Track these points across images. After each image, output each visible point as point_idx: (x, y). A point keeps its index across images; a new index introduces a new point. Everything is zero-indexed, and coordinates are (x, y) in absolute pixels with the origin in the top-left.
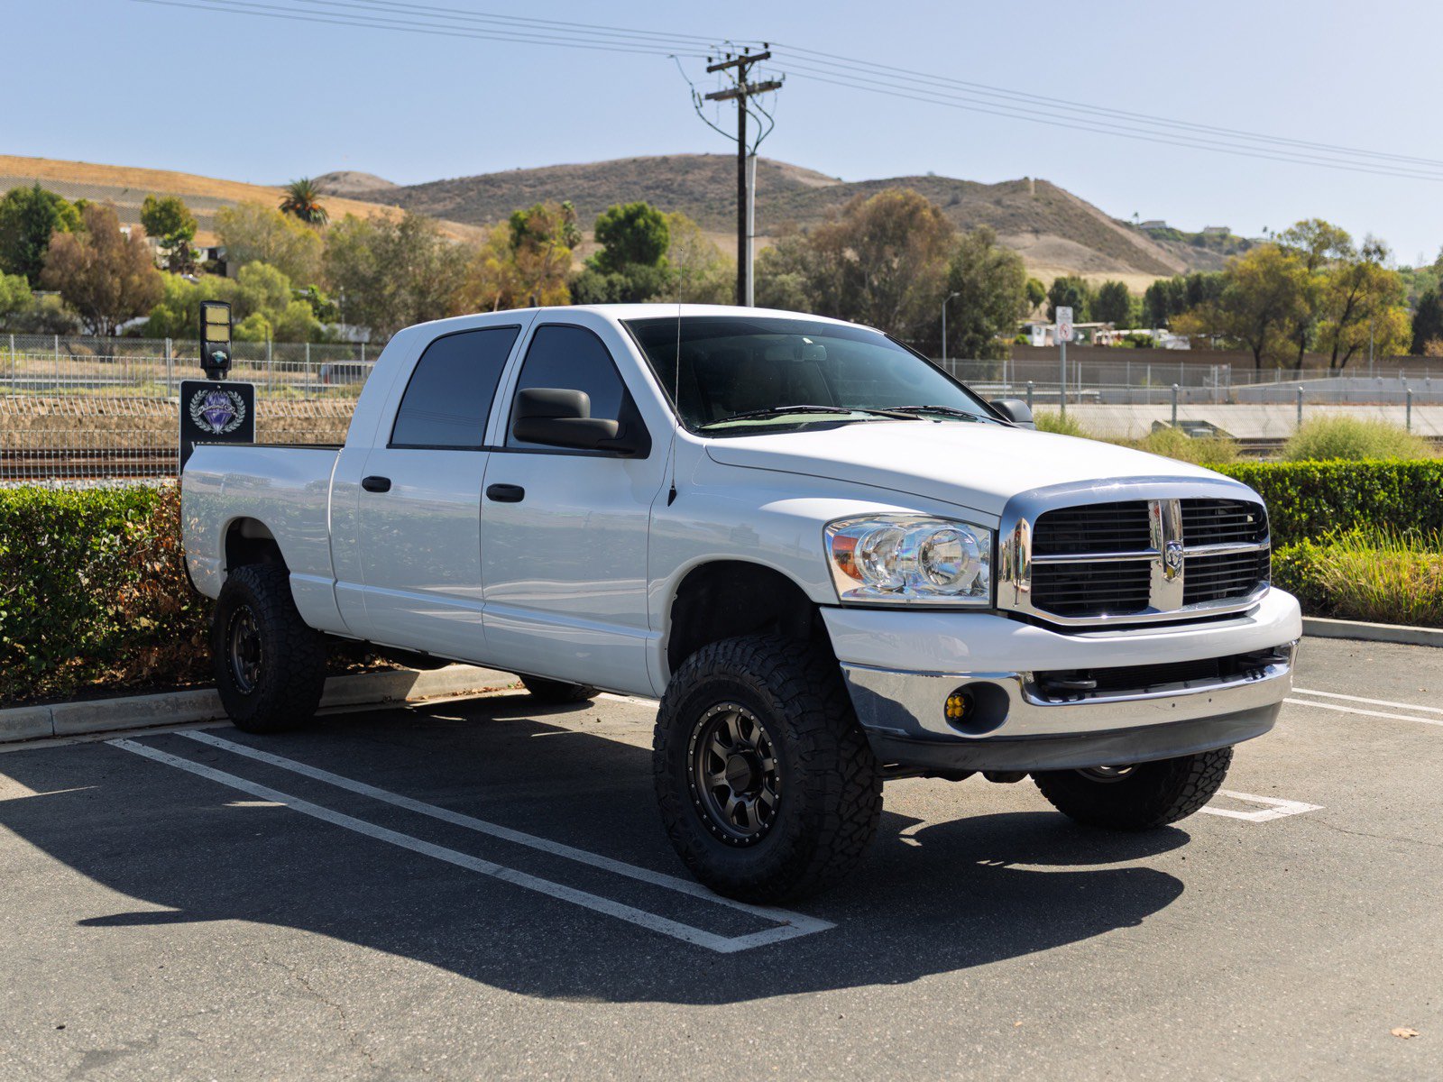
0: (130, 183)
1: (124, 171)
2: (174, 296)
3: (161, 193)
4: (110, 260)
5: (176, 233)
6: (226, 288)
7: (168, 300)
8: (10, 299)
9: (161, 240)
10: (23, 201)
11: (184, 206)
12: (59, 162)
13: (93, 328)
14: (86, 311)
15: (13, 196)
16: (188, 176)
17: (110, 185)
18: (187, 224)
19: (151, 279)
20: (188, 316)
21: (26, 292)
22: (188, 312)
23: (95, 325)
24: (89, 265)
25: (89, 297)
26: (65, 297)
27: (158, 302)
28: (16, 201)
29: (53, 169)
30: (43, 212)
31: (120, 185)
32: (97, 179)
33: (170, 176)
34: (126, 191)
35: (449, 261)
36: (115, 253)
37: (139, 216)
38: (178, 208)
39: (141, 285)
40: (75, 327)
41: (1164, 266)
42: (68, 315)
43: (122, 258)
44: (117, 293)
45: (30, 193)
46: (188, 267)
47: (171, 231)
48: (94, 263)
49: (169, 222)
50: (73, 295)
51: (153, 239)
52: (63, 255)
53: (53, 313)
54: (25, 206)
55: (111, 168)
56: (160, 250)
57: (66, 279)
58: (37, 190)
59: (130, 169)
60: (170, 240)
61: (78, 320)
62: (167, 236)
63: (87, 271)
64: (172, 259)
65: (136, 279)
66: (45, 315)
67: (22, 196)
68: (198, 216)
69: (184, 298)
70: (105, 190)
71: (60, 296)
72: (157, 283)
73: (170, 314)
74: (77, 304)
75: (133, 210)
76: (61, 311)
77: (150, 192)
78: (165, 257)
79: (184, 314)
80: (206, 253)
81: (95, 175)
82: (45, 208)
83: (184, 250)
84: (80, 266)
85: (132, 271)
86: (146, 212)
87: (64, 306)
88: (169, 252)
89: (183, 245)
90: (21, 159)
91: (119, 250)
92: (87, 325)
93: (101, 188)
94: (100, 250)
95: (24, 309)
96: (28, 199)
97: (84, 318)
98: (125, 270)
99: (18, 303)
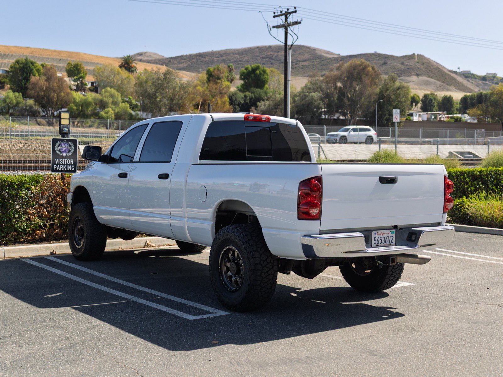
0: (62, 57)
1: (60, 52)
2: (77, 101)
3: (73, 61)
4: (53, 86)
5: (79, 76)
6: (97, 98)
7: (74, 102)
8: (15, 101)
9: (73, 79)
10: (21, 64)
11: (82, 66)
12: (35, 49)
13: (46, 113)
14: (43, 106)
15: (17, 62)
16: (84, 54)
17: (54, 57)
18: (83, 73)
19: (68, 94)
20: (82, 108)
21: (21, 99)
22: (82, 107)
23: (47, 112)
24: (45, 89)
25: (45, 101)
26: (36, 101)
27: (71, 103)
28: (18, 64)
29: (33, 51)
30: (28, 68)
31: (59, 58)
32: (50, 55)
33: (77, 54)
34: (60, 60)
35: (182, 87)
36: (55, 85)
37: (65, 69)
38: (80, 67)
39: (64, 96)
40: (39, 112)
41: (470, 89)
42: (37, 108)
43: (57, 86)
44: (55, 100)
45: (24, 61)
46: (83, 89)
47: (77, 76)
48: (47, 88)
49: (76, 72)
50: (38, 100)
51: (70, 78)
52: (35, 85)
53: (31, 107)
54: (22, 66)
55: (55, 51)
56: (73, 83)
57: (36, 94)
58: (26, 60)
59: (62, 51)
60: (76, 79)
61: (40, 110)
62: (75, 77)
63: (44, 91)
64: (77, 86)
65: (62, 94)
66: (28, 108)
67: (20, 62)
68: (87, 70)
69: (80, 102)
70: (53, 60)
71: (34, 101)
72: (70, 96)
73: (75, 108)
74: (40, 104)
75: (63, 67)
76: (34, 106)
77: (69, 60)
78: (74, 85)
79: (80, 108)
80: (90, 84)
81: (48, 53)
83: (82, 82)
84: (41, 89)
86: (68, 68)
87: (35, 105)
88: (76, 83)
89: (82, 80)
90: (21, 48)
91: (56, 83)
92: (44, 112)
93: (52, 59)
94: (49, 83)
95: (20, 105)
96: (23, 63)
97: (43, 109)
98: (59, 91)
99: (18, 103)
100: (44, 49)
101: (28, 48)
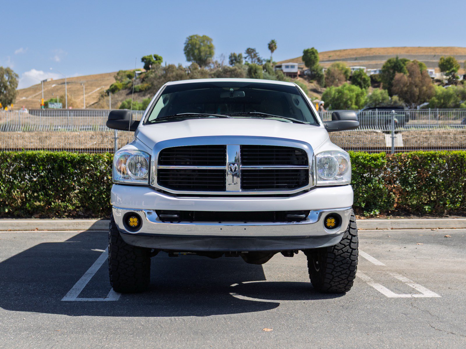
0: (437, 53)
1: (434, 49)
2: (438, 94)
3: (447, 55)
4: (415, 82)
5: (451, 70)
6: (459, 89)
7: (436, 96)
8: (381, 98)
9: (445, 73)
10: (392, 63)
11: (455, 59)
12: (411, 48)
14: (407, 101)
15: (389, 61)
16: (459, 48)
17: (429, 54)
18: (456, 66)
19: (430, 88)
20: (444, 101)
21: (386, 95)
22: (444, 100)
23: (410, 106)
24: (408, 84)
25: (408, 96)
26: (400, 97)
27: (433, 96)
28: (390, 63)
30: (399, 66)
31: (433, 54)
32: (425, 52)
33: (451, 48)
34: (435, 56)
36: (417, 79)
37: (438, 65)
38: (453, 61)
39: (426, 90)
42: (402, 103)
43: (420, 81)
44: (417, 94)
45: (395, 60)
46: (455, 83)
47: (448, 69)
48: (411, 83)
49: (449, 66)
50: (402, 96)
51: (442, 73)
52: (399, 81)
53: (396, 103)
54: (393, 64)
55: (430, 48)
56: (445, 77)
57: (400, 90)
58: (397, 58)
59: (437, 48)
60: (448, 73)
61: (404, 105)
62: (447, 72)
63: (407, 87)
64: (449, 80)
65: (424, 88)
66: (392, 103)
67: (392, 61)
68: (461, 63)
69: (442, 94)
70: (428, 56)
71: (398, 96)
72: (432, 89)
73: (436, 101)
74: (404, 99)
75: (436, 63)
76: (398, 102)
77: (441, 55)
78: (446, 79)
79: (442, 101)
80: (462, 77)
81: (423, 51)
82: (400, 65)
83: (454, 76)
84: (405, 85)
85: (423, 86)
86: (440, 63)
87: (399, 100)
88: (448, 77)
89: (454, 74)
90: (398, 48)
91: (419, 78)
92: (407, 106)
93: (426, 56)
94: (412, 78)
95: (385, 101)
96: (394, 62)
97: (406, 104)
98: (421, 85)
99: (384, 99)
100: (419, 47)
101: (405, 47)
